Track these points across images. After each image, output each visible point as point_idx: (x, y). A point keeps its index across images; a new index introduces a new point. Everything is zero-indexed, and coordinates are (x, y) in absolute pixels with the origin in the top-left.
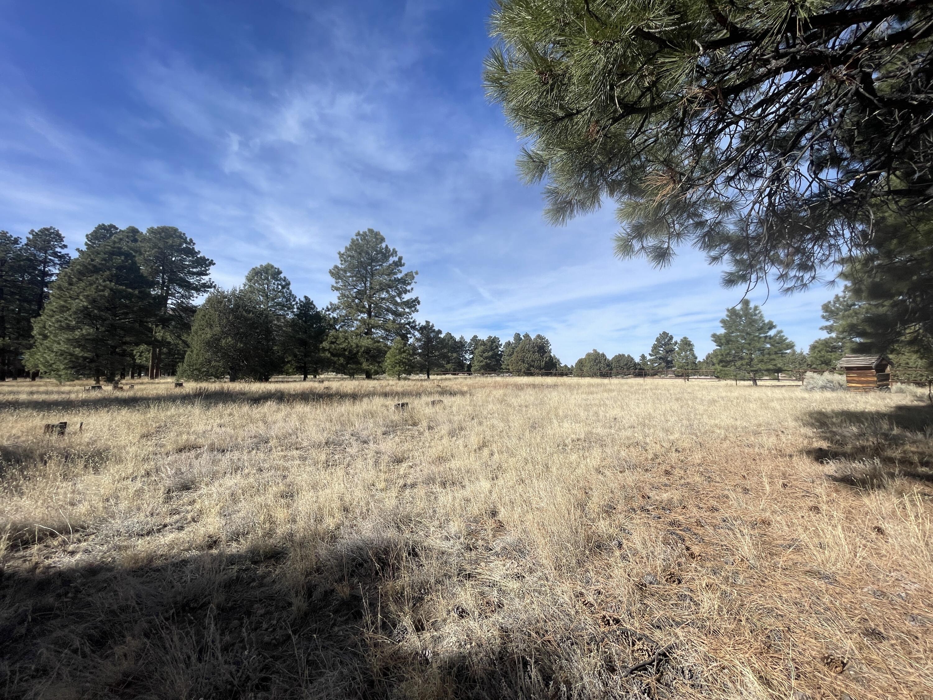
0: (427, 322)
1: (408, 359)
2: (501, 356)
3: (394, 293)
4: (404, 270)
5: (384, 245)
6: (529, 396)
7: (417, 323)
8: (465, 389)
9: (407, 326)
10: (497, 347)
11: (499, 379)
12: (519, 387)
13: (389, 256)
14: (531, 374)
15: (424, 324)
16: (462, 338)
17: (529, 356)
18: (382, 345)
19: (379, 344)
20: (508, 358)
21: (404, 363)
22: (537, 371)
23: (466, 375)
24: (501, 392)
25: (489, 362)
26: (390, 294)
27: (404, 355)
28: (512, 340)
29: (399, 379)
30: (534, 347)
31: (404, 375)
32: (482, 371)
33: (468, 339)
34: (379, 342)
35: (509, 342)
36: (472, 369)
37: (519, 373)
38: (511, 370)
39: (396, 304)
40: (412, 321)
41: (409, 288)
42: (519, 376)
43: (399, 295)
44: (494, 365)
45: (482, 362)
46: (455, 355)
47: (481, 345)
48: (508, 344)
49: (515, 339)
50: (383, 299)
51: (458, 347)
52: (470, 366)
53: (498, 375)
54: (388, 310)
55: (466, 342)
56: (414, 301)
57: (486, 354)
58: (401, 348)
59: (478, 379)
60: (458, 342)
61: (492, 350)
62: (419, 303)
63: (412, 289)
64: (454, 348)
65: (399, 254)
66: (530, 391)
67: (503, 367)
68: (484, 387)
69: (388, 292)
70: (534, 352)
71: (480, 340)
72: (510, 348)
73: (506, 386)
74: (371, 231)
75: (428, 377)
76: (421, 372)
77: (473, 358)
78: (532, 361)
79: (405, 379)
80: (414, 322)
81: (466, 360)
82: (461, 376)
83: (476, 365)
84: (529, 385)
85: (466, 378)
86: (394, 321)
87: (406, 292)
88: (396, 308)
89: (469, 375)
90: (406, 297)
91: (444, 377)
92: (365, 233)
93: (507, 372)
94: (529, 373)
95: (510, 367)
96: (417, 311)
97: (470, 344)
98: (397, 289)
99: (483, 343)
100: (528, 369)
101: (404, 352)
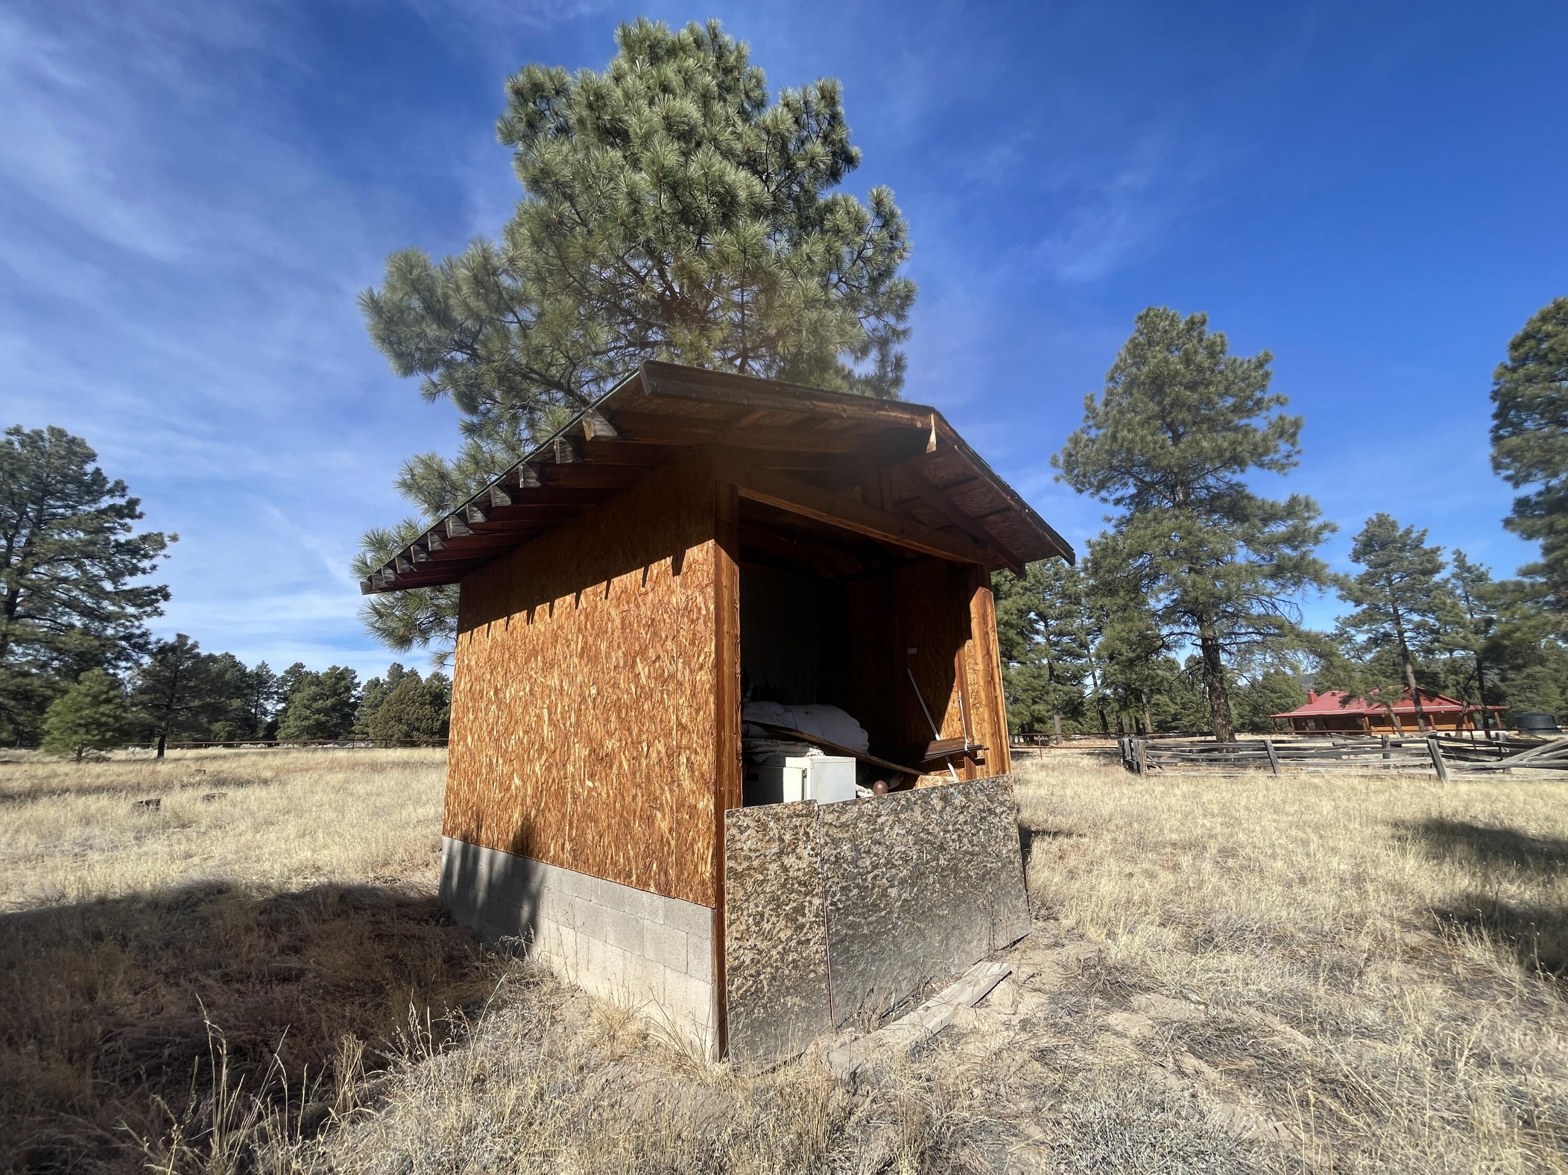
0: (179, 636)
1: (116, 718)
2: (354, 706)
3: (96, 571)
4: (137, 529)
5: (90, 468)
6: (388, 781)
7: (153, 639)
8: (268, 774)
9: (123, 643)
10: (348, 689)
11: (341, 754)
12: (377, 768)
13: (102, 494)
14: (413, 744)
15: (171, 639)
16: (264, 666)
17: (412, 712)
18: (37, 682)
19: (27, 681)
20: (369, 711)
21: (100, 725)
22: (425, 738)
23: (260, 748)
24: (341, 776)
25: (323, 719)
26: (85, 572)
27: (104, 708)
28: (384, 676)
29: (79, 759)
30: (423, 695)
31: (94, 753)
32: (305, 737)
33: (278, 670)
34: (27, 674)
35: (377, 680)
36: (280, 734)
37: (387, 742)
38: (372, 736)
39: (102, 594)
40: (138, 632)
41: (146, 564)
42: (386, 747)
43: (115, 576)
44: (335, 725)
45: (307, 718)
46: (236, 703)
47: (311, 683)
48: (375, 683)
49: (391, 674)
50: (65, 580)
51: (250, 686)
52: (272, 728)
53: (342, 746)
54: (73, 604)
55: (272, 676)
56: (155, 592)
57: (320, 704)
58: (102, 692)
59: (294, 755)
60: (250, 676)
61: (335, 693)
62: (166, 597)
63: (154, 567)
64: (238, 688)
65: (131, 494)
66: (396, 774)
67: (356, 728)
68: (308, 770)
69: (80, 566)
70: (423, 704)
71: (307, 673)
72: (377, 692)
73: (354, 766)
74: (58, 433)
75: (161, 753)
76: (145, 743)
77: (285, 710)
78: (417, 719)
79: (98, 760)
80: (144, 634)
81: (265, 713)
82: (246, 748)
83: (292, 724)
84: (395, 764)
85: (264, 755)
86: (86, 631)
87: (134, 571)
88: (98, 603)
89: (270, 745)
90: (132, 582)
91: (203, 752)
92: (39, 434)
93: (363, 740)
94: (409, 742)
95: (370, 730)
96: (161, 614)
97: (284, 680)
98: (110, 562)
99: (316, 680)
100: (408, 735)
101: (108, 701)
